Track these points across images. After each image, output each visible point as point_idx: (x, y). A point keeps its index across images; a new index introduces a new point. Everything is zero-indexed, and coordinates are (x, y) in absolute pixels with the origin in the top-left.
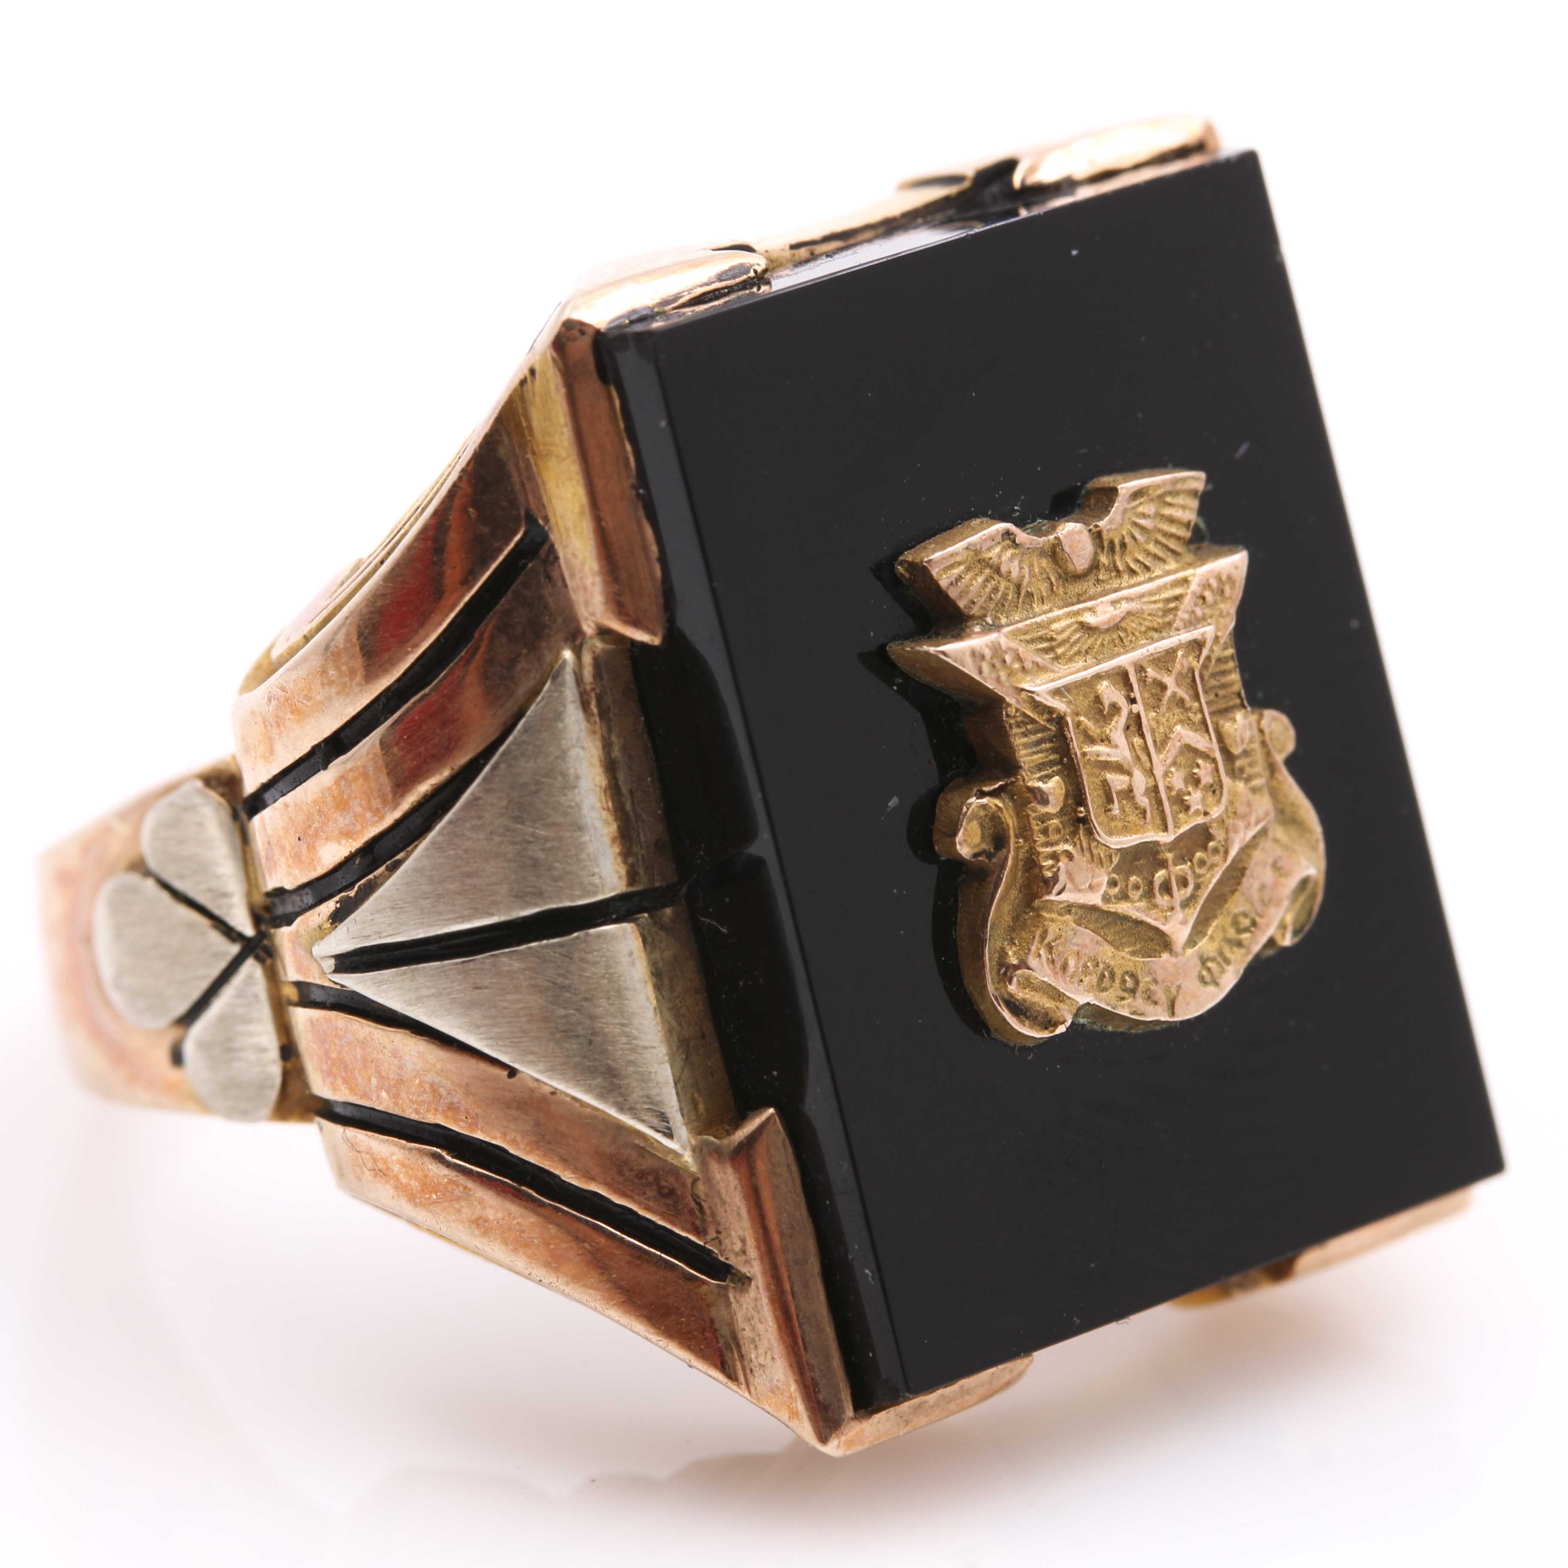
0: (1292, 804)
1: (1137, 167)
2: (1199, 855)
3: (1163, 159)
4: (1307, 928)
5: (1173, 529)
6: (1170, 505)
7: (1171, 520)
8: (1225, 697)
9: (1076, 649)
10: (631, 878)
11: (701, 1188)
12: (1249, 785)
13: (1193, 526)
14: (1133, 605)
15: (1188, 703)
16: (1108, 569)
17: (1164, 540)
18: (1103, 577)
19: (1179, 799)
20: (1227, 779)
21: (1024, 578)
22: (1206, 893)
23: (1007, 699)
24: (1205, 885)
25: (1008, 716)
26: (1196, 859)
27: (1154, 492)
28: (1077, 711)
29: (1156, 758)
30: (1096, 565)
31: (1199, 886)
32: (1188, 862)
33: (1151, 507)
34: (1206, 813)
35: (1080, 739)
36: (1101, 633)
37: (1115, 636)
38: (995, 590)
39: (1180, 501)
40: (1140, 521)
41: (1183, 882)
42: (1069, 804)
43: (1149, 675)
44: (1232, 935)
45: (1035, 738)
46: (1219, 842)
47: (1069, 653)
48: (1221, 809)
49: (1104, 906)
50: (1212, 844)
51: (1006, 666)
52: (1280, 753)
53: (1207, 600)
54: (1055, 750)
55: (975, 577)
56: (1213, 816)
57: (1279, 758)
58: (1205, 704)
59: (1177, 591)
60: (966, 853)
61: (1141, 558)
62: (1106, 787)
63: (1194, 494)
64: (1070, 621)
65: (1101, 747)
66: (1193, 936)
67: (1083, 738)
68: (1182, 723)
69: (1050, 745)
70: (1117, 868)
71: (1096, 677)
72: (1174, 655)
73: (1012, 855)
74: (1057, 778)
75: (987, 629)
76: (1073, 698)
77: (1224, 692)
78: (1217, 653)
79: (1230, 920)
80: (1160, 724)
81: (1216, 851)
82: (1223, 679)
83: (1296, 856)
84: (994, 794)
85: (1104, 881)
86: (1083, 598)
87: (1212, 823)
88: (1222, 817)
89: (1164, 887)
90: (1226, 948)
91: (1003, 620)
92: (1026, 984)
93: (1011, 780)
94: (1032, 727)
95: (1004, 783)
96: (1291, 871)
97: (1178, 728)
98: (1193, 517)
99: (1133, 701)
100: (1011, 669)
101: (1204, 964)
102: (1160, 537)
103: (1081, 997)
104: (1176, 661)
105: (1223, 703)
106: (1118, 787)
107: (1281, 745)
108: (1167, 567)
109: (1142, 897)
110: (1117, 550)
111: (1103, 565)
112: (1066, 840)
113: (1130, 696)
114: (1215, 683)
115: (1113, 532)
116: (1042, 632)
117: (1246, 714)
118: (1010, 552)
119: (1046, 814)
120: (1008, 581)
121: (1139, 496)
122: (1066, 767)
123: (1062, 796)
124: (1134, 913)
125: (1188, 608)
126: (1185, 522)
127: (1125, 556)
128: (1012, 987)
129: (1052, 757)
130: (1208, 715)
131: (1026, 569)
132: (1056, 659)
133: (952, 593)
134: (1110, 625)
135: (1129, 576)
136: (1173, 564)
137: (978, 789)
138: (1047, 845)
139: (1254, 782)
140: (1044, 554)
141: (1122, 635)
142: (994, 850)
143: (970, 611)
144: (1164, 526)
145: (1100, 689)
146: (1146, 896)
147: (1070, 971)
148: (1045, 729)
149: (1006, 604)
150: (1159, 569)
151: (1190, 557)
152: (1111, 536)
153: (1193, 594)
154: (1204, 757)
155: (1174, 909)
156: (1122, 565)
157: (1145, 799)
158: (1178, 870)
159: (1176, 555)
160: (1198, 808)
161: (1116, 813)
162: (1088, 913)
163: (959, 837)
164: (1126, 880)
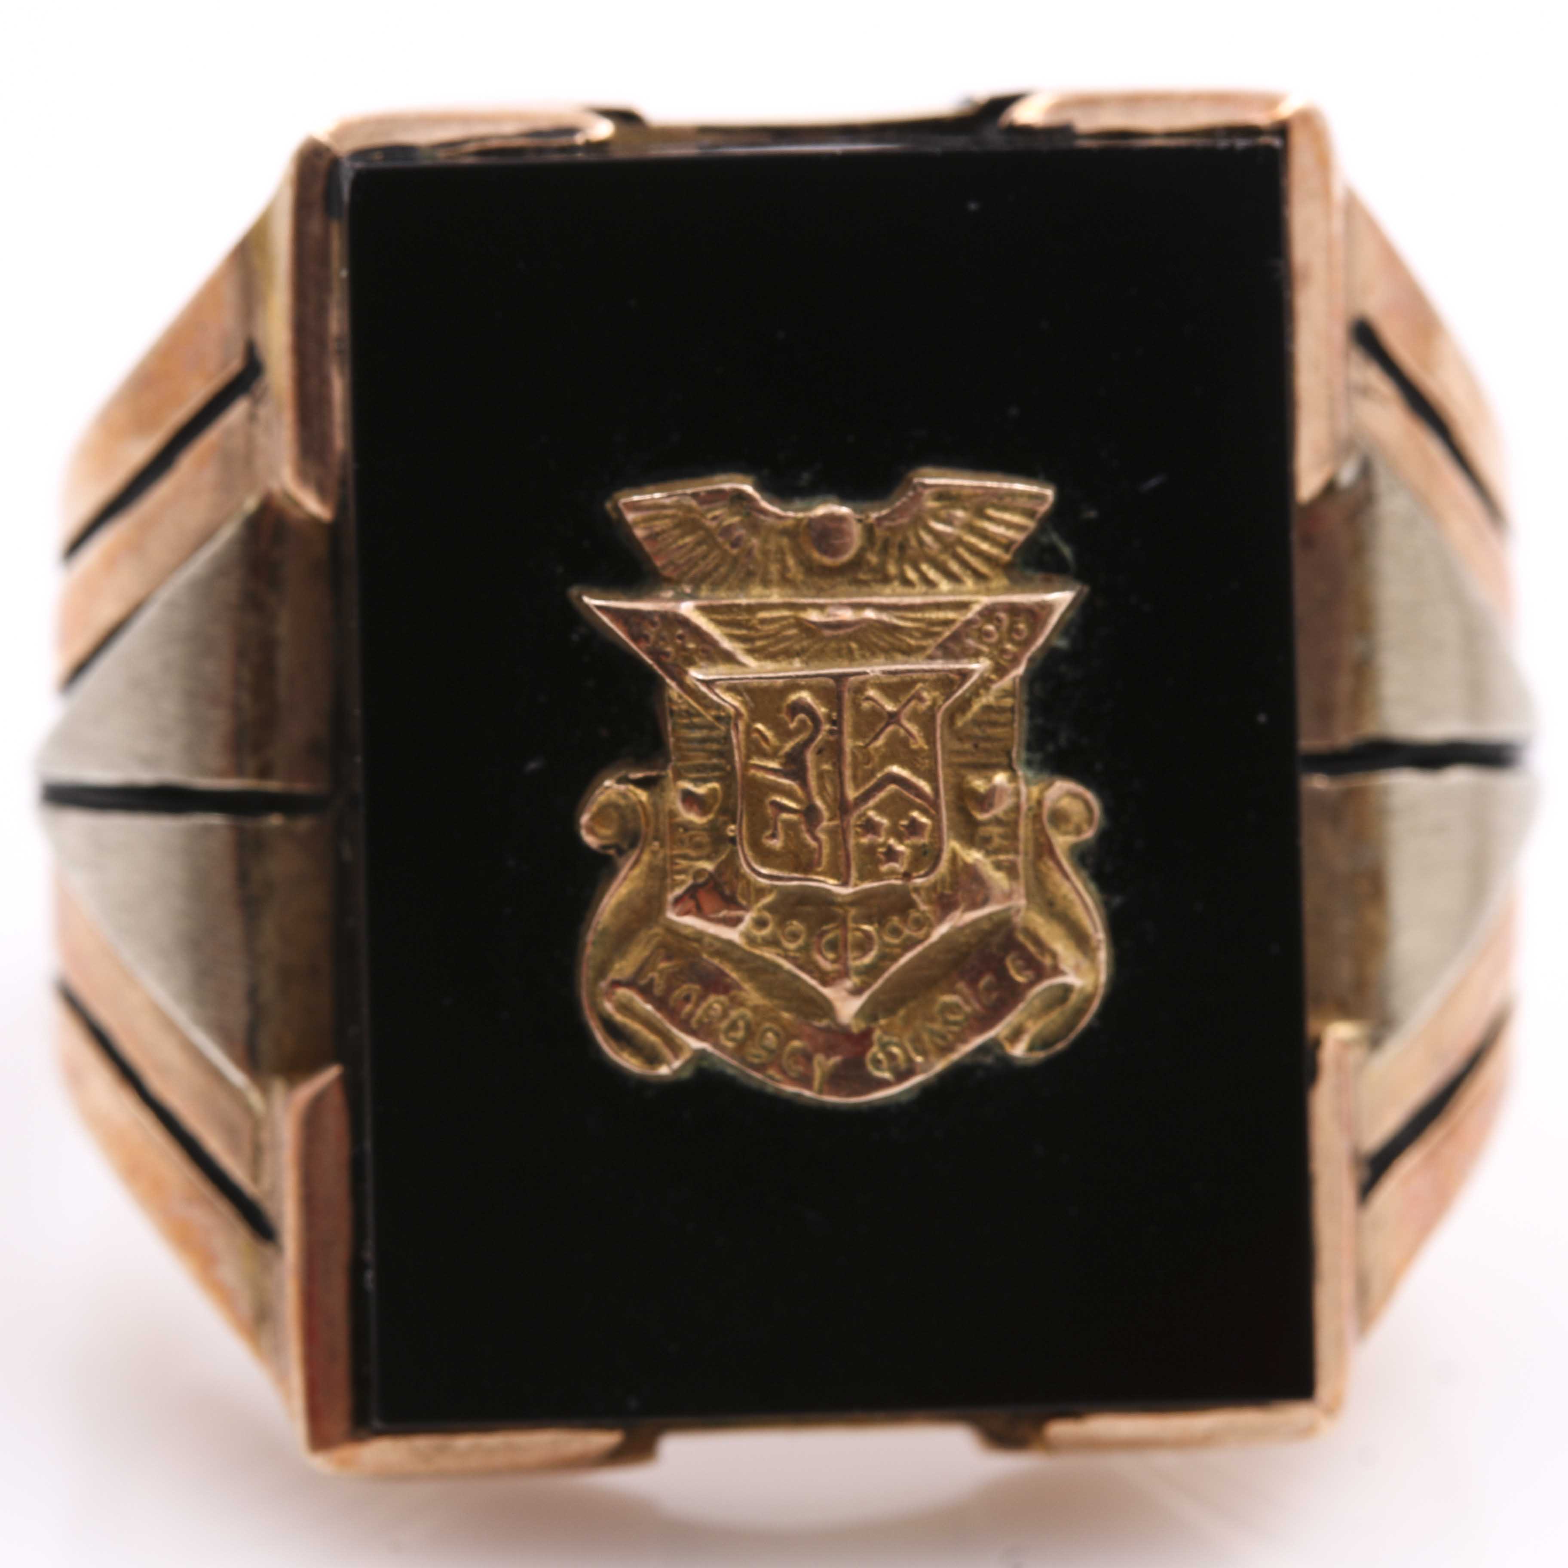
0: (1067, 900)
2: (895, 920)
4: (1060, 1046)
5: (985, 546)
6: (990, 519)
7: (985, 536)
8: (986, 751)
9: (782, 646)
10: (264, 772)
11: (265, 1136)
12: (993, 858)
13: (1014, 548)
14: (885, 617)
15: (919, 742)
16: (873, 570)
17: (967, 556)
18: (862, 576)
19: (871, 850)
20: (952, 845)
21: (749, 553)
22: (894, 968)
23: (668, 681)
24: (895, 959)
25: (671, 700)
26: (889, 926)
27: (970, 497)
28: (755, 716)
29: (852, 794)
30: (858, 562)
31: (887, 958)
32: (876, 925)
33: (960, 514)
34: (907, 876)
35: (748, 749)
36: (823, 638)
37: (844, 645)
38: (704, 557)
39: (1007, 516)
40: (940, 527)
41: (863, 946)
42: (722, 819)
43: (869, 698)
44: (937, 1026)
45: (697, 734)
46: (923, 912)
47: (772, 649)
48: (932, 878)
49: (747, 948)
50: (914, 914)
51: (679, 642)
52: (1066, 833)
53: (988, 634)
54: (720, 754)
55: (682, 536)
56: (919, 881)
57: (1062, 841)
58: (943, 753)
59: (950, 615)
60: (590, 840)
61: (924, 567)
62: (770, 811)
63: (1030, 514)
64: (786, 613)
65: (774, 765)
66: (869, 1013)
67: (755, 748)
68: (903, 764)
69: (715, 747)
70: (769, 908)
71: (793, 685)
72: (914, 682)
73: (646, 857)
74: (715, 785)
75: (681, 597)
76: (752, 698)
77: (988, 745)
78: (987, 699)
79: (936, 1008)
80: (868, 759)
81: (919, 924)
82: (990, 731)
83: (1054, 955)
84: (639, 783)
85: (749, 917)
86: (820, 592)
87: (917, 890)
88: (933, 887)
89: (833, 946)
90: (926, 1037)
91: (704, 591)
92: (625, 1008)
93: (663, 773)
94: (696, 720)
95: (654, 773)
96: (1040, 973)
97: (895, 769)
98: (1019, 537)
99: (837, 723)
100: (683, 648)
101: (884, 1047)
102: (961, 550)
103: (695, 1044)
104: (913, 692)
105: (983, 759)
106: (785, 816)
107: (1071, 827)
108: (957, 587)
109: (799, 949)
110: (894, 551)
111: (868, 563)
112: (708, 858)
113: (834, 715)
114: (977, 731)
115: (891, 529)
116: (743, 617)
117: (1014, 778)
118: (736, 519)
119: (691, 822)
120: (725, 552)
121: (945, 496)
122: (727, 777)
123: (716, 807)
124: (787, 965)
125: (956, 637)
126: (1004, 541)
127: (900, 561)
128: (609, 1007)
129: (715, 761)
130: (944, 767)
131: (755, 541)
132: (751, 652)
133: (648, 548)
134: (841, 632)
135: (896, 584)
136: (970, 583)
137: (622, 773)
138: (685, 857)
139: (1002, 857)
140: (785, 532)
141: (854, 645)
142: (625, 846)
143: (667, 573)
144: (973, 540)
145: (794, 697)
146: (805, 949)
147: (688, 1008)
148: (711, 727)
149: (715, 575)
150: (945, 585)
151: (1000, 581)
152: (888, 534)
153: (969, 623)
154: (924, 812)
155: (844, 974)
156: (892, 569)
157: (823, 837)
158: (859, 929)
159: (979, 576)
160: (899, 867)
161: (777, 844)
162: (726, 949)
163: (585, 819)
164: (781, 923)
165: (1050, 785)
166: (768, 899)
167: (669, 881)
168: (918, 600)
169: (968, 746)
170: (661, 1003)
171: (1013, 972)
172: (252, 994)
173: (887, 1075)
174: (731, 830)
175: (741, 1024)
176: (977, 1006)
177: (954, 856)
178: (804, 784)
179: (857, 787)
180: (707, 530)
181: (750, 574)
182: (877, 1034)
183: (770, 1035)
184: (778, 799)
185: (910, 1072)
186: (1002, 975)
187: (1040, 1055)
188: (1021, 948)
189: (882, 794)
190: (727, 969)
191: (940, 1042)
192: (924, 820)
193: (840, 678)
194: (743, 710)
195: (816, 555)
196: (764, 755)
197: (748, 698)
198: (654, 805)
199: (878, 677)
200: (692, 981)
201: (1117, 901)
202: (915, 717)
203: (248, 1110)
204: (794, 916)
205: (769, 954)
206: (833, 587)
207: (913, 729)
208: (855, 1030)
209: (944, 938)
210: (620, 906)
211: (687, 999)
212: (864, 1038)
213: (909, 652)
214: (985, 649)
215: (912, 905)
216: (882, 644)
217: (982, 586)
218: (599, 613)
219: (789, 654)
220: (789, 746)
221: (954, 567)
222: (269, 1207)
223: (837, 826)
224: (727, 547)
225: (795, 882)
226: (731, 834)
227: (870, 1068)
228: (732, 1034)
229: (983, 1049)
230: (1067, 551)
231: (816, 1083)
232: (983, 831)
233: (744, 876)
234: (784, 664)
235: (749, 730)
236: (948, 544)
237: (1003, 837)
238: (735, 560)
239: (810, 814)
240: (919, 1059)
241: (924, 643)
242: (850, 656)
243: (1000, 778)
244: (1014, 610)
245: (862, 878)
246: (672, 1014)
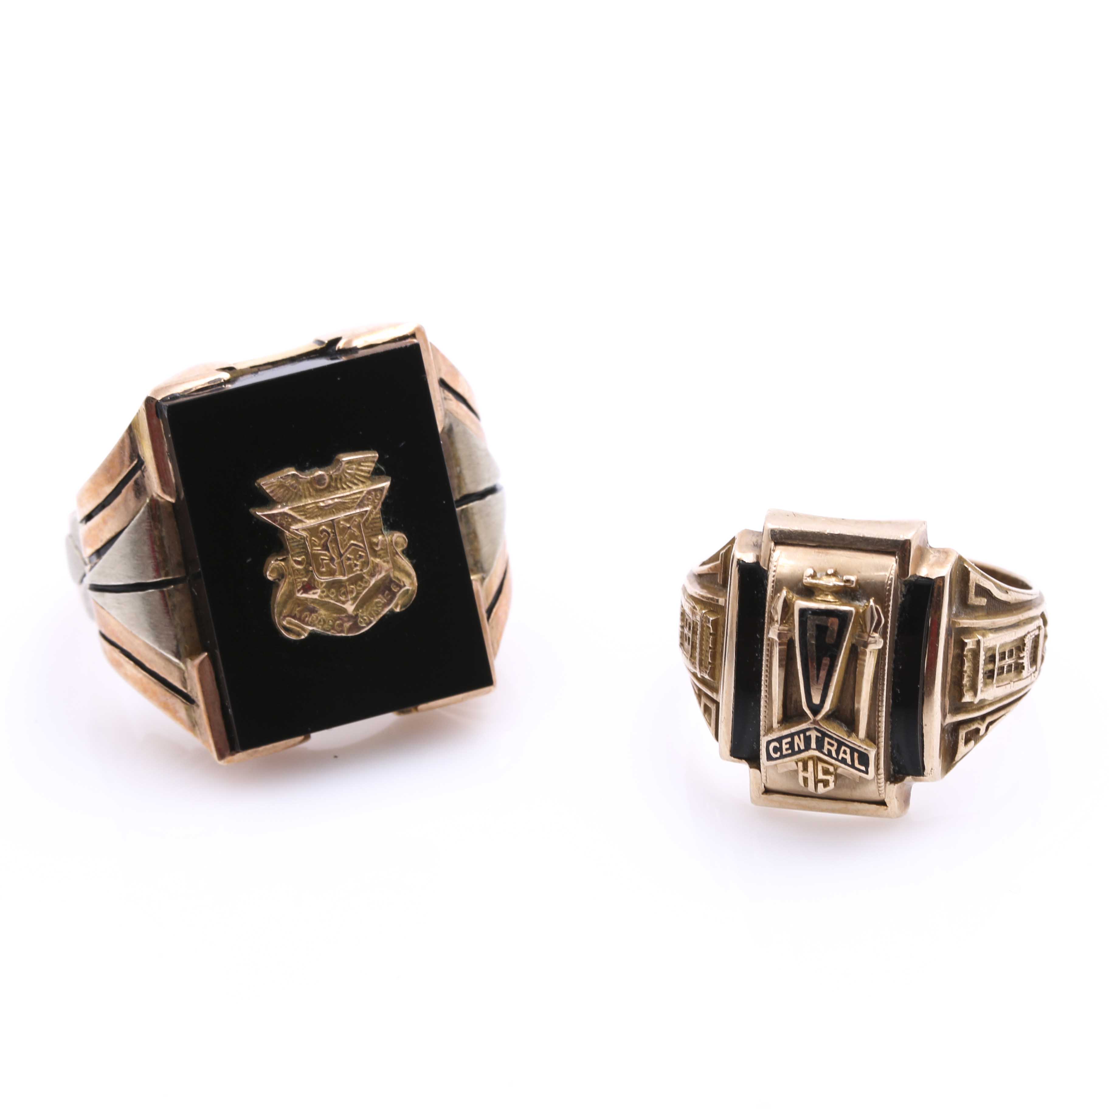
0: (403, 565)
1: (384, 343)
2: (360, 583)
3: (394, 340)
4: (408, 606)
5: (363, 474)
6: (363, 466)
7: (362, 471)
8: (375, 531)
9: (314, 514)
10: (167, 575)
11: (186, 675)
12: (382, 560)
13: (371, 472)
14: (340, 500)
15: (357, 533)
16: (334, 487)
17: (358, 477)
18: (331, 490)
19: (350, 565)
20: (372, 559)
21: (299, 490)
22: (361, 596)
23: (285, 531)
24: (361, 593)
25: (287, 536)
26: (358, 584)
27: (356, 461)
28: (311, 536)
29: (342, 552)
30: (329, 486)
31: (358, 593)
32: (355, 585)
33: (354, 466)
34: (361, 570)
35: (311, 545)
36: (325, 510)
37: (331, 510)
38: (287, 494)
39: (367, 464)
40: (349, 471)
41: (352, 592)
42: (307, 566)
43: (342, 524)
44: (375, 608)
45: (296, 544)
46: (367, 579)
47: (312, 516)
48: (368, 569)
49: (320, 599)
50: (364, 580)
51: (286, 520)
52: (400, 548)
53: (370, 499)
54: (303, 548)
55: (280, 489)
56: (365, 571)
57: (399, 550)
58: (364, 534)
59: (358, 496)
60: (270, 578)
61: (348, 483)
62: (320, 561)
63: (373, 462)
64: (314, 505)
65: (319, 548)
66: (356, 609)
67: (313, 545)
68: (354, 540)
69: (301, 546)
70: (325, 587)
71: (320, 525)
72: (353, 517)
73: (287, 580)
74: (303, 557)
75: (283, 507)
76: (310, 531)
77: (375, 529)
78: (372, 516)
79: (374, 603)
80: (345, 541)
81: (366, 582)
82: (375, 525)
83: (404, 582)
84: (281, 560)
85: (319, 591)
86: (321, 497)
87: (364, 573)
88: (369, 571)
89: (344, 594)
90: (373, 612)
91: (289, 504)
92: (290, 623)
93: (288, 556)
94: (295, 540)
95: (285, 557)
96: (401, 587)
97: (352, 542)
98: (371, 469)
99: (334, 533)
100: (288, 521)
101: (362, 617)
102: (356, 476)
103: (310, 628)
104: (353, 519)
105: (374, 533)
106: (325, 561)
107: (400, 545)
108: (358, 487)
109: (335, 597)
110: (338, 481)
111: (332, 486)
112: (306, 577)
113: (333, 531)
114: (371, 526)
115: (337, 475)
116: (302, 509)
117: (384, 536)
118: (294, 482)
119: (299, 568)
120: (293, 491)
121: (349, 462)
122: (307, 554)
123: (305, 563)
124: (332, 601)
125: (361, 501)
126: (368, 471)
127: (341, 483)
128: (285, 623)
129: (302, 550)
130: (365, 538)
131: (301, 487)
132: (306, 518)
133: (271, 495)
134: (330, 507)
135: (341, 490)
136: (361, 485)
137: (275, 558)
138: (299, 578)
139: (385, 559)
140: (308, 482)
141: (334, 510)
142: (280, 578)
143: (278, 500)
144: (359, 473)
145: (321, 529)
146: (336, 596)
147: (307, 619)
148: (299, 541)
149: (291, 499)
150: (354, 487)
151: (369, 483)
152: (336, 476)
153: (364, 497)
154: (362, 551)
155: (348, 601)
156: (339, 486)
157: (336, 565)
158: (350, 588)
159: (363, 482)
160: (358, 568)
161: (324, 570)
162: (314, 601)
163: (268, 573)
164: (329, 591)
165: (393, 535)
166: (324, 585)
167: (295, 586)
168: (348, 493)
169: (370, 530)
170: (299, 619)
171: (393, 589)
172: (176, 636)
173: (364, 625)
174: (311, 568)
175: (322, 620)
176: (385, 601)
177: (373, 561)
178: (329, 551)
179: (343, 549)
180: (286, 486)
181: (301, 496)
182: (360, 614)
183: (330, 621)
184: (322, 557)
185: (371, 622)
186: (390, 590)
187: (403, 609)
188: (394, 582)
189: (350, 550)
190: (315, 606)
191: (377, 613)
192: (363, 554)
193: (332, 520)
194: (308, 535)
195: (318, 487)
196: (316, 546)
197: (308, 531)
198: (287, 565)
199: (343, 518)
200: (307, 612)
201: (414, 561)
202: (355, 526)
203: (180, 669)
204: (332, 588)
205: (327, 600)
206: (324, 495)
207: (355, 529)
208: (353, 615)
209: (374, 585)
210: (282, 595)
211: (306, 616)
212: (357, 615)
213: (349, 508)
214: (370, 503)
215: (363, 577)
216: (342, 508)
217: (365, 485)
218: (262, 516)
219: (316, 516)
220: (323, 542)
221: (356, 481)
222: (193, 695)
223: (340, 562)
224: (293, 490)
225: (329, 579)
226: (311, 570)
227: (359, 624)
228: (320, 623)
229: (389, 611)
230: (383, 468)
231: (345, 632)
232: (379, 553)
233: (317, 580)
234: (316, 520)
235: (311, 540)
236: (353, 476)
237: (384, 553)
238: (296, 493)
239: (332, 559)
240: (372, 619)
241: (353, 505)
242: (334, 513)
243: (380, 537)
244: (375, 490)
245: (349, 574)
246: (303, 622)
